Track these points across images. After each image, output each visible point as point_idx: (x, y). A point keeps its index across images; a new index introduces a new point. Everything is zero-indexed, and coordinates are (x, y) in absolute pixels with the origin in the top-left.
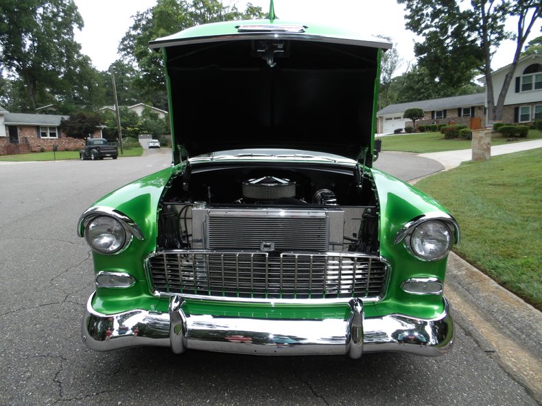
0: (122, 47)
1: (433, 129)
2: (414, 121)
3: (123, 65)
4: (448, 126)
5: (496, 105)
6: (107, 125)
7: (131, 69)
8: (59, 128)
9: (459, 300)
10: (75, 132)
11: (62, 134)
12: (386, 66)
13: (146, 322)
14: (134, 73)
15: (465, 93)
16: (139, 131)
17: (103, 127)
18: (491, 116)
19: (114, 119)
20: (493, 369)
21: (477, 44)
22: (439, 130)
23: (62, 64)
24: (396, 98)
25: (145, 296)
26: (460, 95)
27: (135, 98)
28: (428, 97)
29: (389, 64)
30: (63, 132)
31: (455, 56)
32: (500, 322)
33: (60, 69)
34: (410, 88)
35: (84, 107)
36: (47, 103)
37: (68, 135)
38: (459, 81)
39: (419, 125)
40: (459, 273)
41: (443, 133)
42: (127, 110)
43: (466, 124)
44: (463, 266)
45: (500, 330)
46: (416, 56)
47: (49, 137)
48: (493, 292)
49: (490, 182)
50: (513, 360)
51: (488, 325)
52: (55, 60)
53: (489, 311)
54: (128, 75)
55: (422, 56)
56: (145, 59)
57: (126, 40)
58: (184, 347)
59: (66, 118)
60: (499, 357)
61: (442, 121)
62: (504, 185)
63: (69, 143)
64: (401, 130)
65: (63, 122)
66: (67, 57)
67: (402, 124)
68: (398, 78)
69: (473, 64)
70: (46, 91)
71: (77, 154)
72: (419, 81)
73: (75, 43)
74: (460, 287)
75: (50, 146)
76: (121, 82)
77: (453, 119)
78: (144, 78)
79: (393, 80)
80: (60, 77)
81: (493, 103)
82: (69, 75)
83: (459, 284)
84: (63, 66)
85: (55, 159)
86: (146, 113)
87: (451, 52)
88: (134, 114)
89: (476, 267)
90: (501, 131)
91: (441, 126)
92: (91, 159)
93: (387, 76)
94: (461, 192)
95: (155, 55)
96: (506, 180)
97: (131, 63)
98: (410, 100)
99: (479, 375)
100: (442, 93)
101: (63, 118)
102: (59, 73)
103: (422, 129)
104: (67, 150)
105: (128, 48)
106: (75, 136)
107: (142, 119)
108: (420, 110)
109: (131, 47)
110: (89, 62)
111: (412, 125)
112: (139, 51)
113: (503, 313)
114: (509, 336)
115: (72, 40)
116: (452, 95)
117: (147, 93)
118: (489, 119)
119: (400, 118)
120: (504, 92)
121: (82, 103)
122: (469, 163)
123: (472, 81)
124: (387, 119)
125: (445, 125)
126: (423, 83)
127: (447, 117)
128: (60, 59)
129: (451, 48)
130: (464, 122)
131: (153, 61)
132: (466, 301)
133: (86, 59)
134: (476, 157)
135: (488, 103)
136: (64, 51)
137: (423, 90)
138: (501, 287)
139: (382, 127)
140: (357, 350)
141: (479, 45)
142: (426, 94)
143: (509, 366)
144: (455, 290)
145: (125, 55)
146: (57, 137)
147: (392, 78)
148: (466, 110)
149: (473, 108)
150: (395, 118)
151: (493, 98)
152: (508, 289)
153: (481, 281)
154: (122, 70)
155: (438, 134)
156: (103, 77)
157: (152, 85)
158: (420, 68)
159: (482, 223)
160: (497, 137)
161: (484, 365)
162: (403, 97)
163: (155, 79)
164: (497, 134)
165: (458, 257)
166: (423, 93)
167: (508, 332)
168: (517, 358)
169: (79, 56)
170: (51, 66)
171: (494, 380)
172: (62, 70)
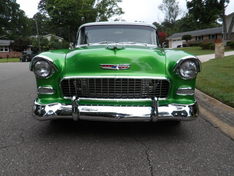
0: (40, 6)
1: (197, 45)
2: (187, 42)
3: (41, 15)
4: (204, 43)
5: (228, 32)
6: (33, 45)
7: (45, 17)
8: (9, 47)
9: (204, 110)
10: (17, 48)
11: (11, 50)
12: (173, 14)
13: (61, 109)
14: (46, 19)
15: (212, 27)
16: (49, 48)
17: (31, 46)
18: (225, 38)
19: (37, 42)
20: (217, 132)
21: (218, 2)
22: (199, 46)
23: (10, 15)
24: (178, 30)
25: (60, 98)
26: (210, 28)
27: (47, 32)
28: (194, 30)
29: (174, 13)
30: (11, 48)
31: (207, 8)
32: (222, 117)
33: (9, 17)
34: (185, 25)
35: (21, 36)
36: (3, 35)
37: (14, 50)
38: (209, 20)
39: (189, 43)
40: (205, 100)
41: (201, 46)
42: (43, 38)
43: (213, 42)
44: (207, 97)
45: (222, 120)
46: (187, 8)
47: (4, 51)
48: (220, 106)
49: (223, 66)
50: (227, 130)
51: (217, 119)
52: (7, 13)
53: (218, 113)
54: (43, 20)
55: (191, 8)
56: (52, 11)
57: (42, 2)
58: (78, 118)
59: (13, 41)
60: (221, 129)
61: (201, 41)
62: (229, 67)
63: (14, 54)
64: (181, 46)
65: (11, 44)
66: (13, 11)
67: (181, 43)
68: (179, 20)
69: (216, 11)
70: (2, 29)
71: (19, 59)
72: (189, 22)
73: (17, 4)
74: (205, 106)
75: (5, 56)
76: (39, 23)
77: (207, 40)
78: (51, 21)
79: (177, 21)
80: (9, 21)
81: (226, 31)
82: (14, 20)
83: (205, 104)
84: (11, 16)
85: (8, 62)
86: (52, 39)
87: (205, 6)
88: (47, 40)
89: (213, 97)
90: (230, 46)
91: (200, 43)
92: (26, 62)
93: (173, 19)
94: (209, 70)
95: (57, 9)
96: (231, 65)
97: (44, 14)
98: (185, 31)
99: (210, 134)
100: (201, 27)
101: (11, 42)
102: (9, 19)
103: (191, 45)
104: (13, 57)
105: (43, 6)
106: (17, 51)
107: (51, 42)
108: (190, 36)
109: (45, 6)
110: (24, 14)
111: (186, 43)
112: (49, 7)
113: (223, 113)
114: (226, 122)
115: (15, 3)
116: (206, 28)
117: (53, 28)
118: (224, 40)
119: (180, 40)
120: (231, 26)
121: (20, 34)
122: (214, 59)
123: (216, 21)
124: (173, 41)
125: (202, 43)
126: (191, 22)
127: (204, 39)
128: (9, 12)
129: (205, 4)
130: (212, 41)
131: (56, 12)
132: (207, 111)
133: (22, 12)
134: (217, 56)
135: (224, 31)
136: (11, 8)
137: (191, 26)
138: (224, 104)
139: (171, 45)
140: (155, 119)
141: (219, 2)
142: (193, 28)
143: (224, 132)
144: (203, 107)
145: (42, 10)
146: (8, 51)
147: (176, 20)
148: (213, 36)
149: (216, 34)
150: (178, 40)
151: (226, 29)
152: (227, 105)
153: (215, 102)
154: (40, 17)
155: (199, 47)
156: (30, 21)
157: (56, 24)
158: (190, 14)
159: (217, 81)
160: (228, 49)
161: (213, 131)
162: (182, 30)
163: (57, 21)
164: (228, 47)
165: (205, 94)
166: (191, 27)
167: (225, 121)
168: (229, 129)
169: (19, 10)
170: (5, 16)
171: (217, 135)
172: (10, 18)
